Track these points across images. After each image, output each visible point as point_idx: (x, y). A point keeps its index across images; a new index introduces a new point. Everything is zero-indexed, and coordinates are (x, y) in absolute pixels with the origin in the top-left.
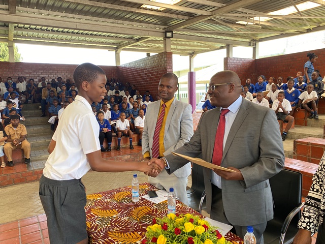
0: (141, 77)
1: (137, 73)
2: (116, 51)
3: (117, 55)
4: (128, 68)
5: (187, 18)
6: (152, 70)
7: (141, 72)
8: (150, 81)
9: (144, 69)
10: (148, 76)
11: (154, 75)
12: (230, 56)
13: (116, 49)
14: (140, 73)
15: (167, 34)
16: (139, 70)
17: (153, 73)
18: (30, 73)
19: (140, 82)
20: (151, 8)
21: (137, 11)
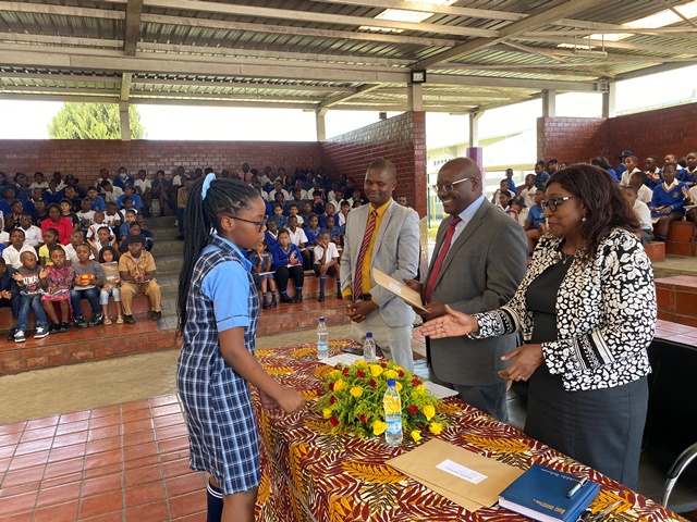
0: (366, 163)
1: (358, 154)
2: (318, 112)
3: (320, 119)
4: (341, 145)
5: (452, 43)
12: (550, 115)
13: (318, 108)
14: (362, 154)
15: (415, 75)
16: (362, 149)
18: (157, 160)
19: (362, 172)
20: (377, 29)
21: (353, 36)
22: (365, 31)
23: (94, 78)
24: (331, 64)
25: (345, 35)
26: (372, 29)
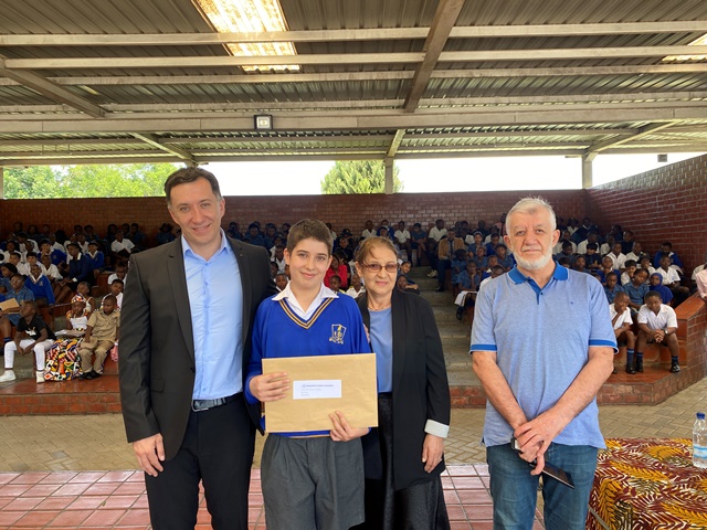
0: (648, 211)
1: (637, 202)
2: (584, 159)
3: (586, 166)
4: (614, 193)
6: (679, 195)
7: (648, 200)
8: (672, 219)
9: (656, 194)
10: (665, 209)
11: (685, 205)
13: (585, 153)
14: (643, 201)
16: (643, 196)
17: (682, 200)
19: (642, 222)
20: (686, 58)
21: (653, 70)
22: (669, 63)
23: (369, 137)
24: (615, 104)
25: (643, 70)
26: (679, 58)
